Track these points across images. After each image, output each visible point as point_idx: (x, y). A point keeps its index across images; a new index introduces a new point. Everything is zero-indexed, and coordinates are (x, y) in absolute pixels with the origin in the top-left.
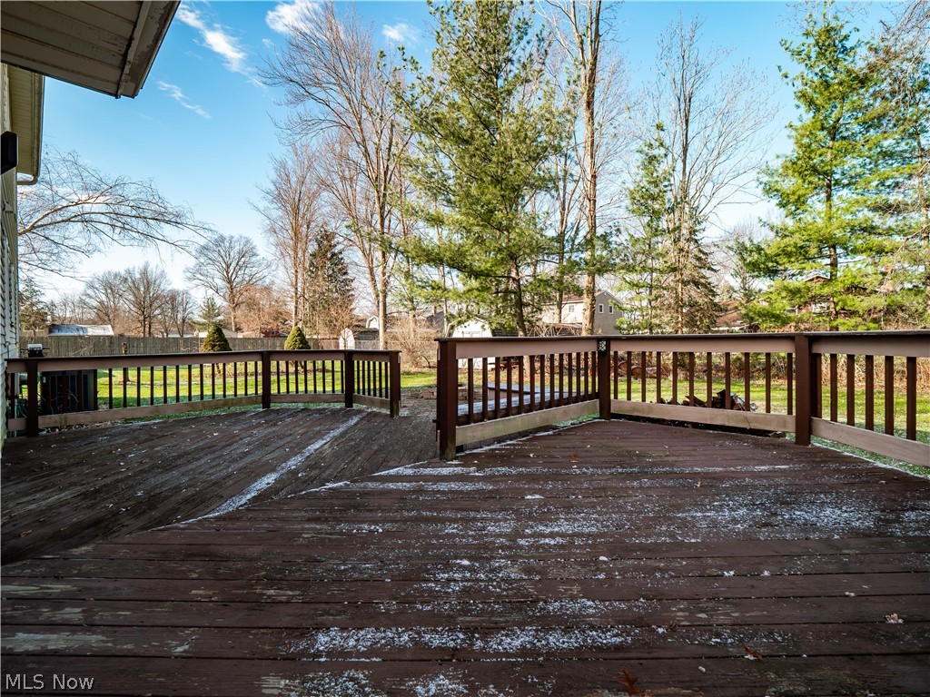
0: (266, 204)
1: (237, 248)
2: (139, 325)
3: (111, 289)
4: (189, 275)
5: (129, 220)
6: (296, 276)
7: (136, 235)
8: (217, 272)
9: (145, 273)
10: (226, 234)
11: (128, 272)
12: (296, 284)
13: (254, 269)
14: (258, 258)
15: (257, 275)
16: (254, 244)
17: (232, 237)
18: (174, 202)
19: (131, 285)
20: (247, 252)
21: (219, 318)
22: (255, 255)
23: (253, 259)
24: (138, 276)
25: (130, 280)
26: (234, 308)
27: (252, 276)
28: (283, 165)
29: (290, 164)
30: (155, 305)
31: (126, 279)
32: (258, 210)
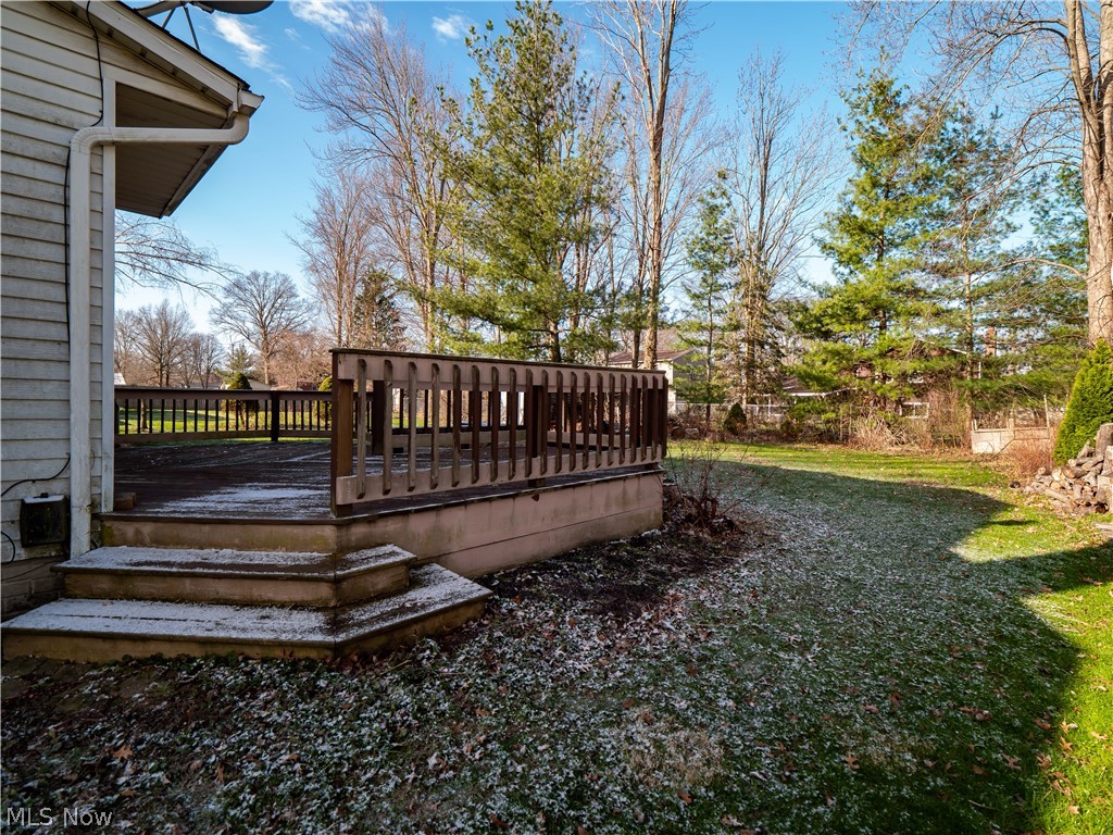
0: (307, 237)
1: (273, 286)
2: (155, 375)
3: (122, 331)
4: (216, 317)
5: (150, 260)
6: (340, 323)
7: (157, 276)
8: (248, 315)
9: (163, 313)
10: (260, 270)
11: (143, 311)
12: (340, 332)
13: (293, 312)
14: (297, 299)
15: (296, 320)
16: (293, 283)
17: (267, 274)
18: (197, 244)
19: (147, 327)
20: (285, 292)
21: (250, 368)
22: (295, 295)
23: (292, 301)
24: (154, 316)
25: (145, 321)
26: (268, 357)
27: (290, 320)
28: (328, 193)
29: (335, 192)
30: (175, 351)
31: (141, 320)
32: (297, 244)
